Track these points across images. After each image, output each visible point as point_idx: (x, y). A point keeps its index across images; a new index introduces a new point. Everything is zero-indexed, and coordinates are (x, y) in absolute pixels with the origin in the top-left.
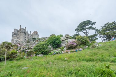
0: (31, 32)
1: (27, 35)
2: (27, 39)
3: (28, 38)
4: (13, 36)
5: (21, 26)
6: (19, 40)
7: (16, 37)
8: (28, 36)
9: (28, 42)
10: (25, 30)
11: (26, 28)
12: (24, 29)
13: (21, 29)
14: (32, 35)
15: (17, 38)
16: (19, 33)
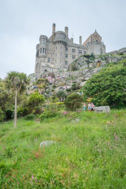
0: (81, 37)
1: (70, 49)
2: (70, 61)
3: (73, 57)
4: (37, 55)
5: (54, 25)
6: (52, 66)
7: (45, 57)
8: (74, 51)
9: (74, 69)
10: (64, 34)
11: (67, 28)
12: (61, 33)
13: (54, 34)
14: (83, 47)
15: (46, 60)
16: (51, 46)
